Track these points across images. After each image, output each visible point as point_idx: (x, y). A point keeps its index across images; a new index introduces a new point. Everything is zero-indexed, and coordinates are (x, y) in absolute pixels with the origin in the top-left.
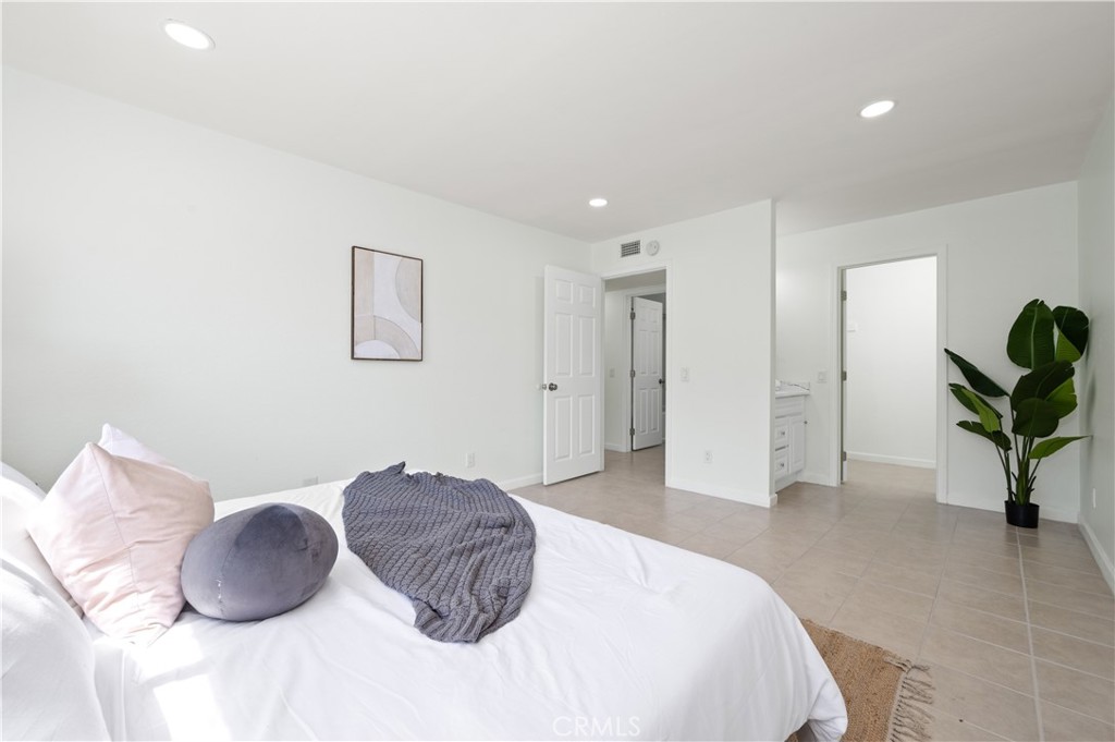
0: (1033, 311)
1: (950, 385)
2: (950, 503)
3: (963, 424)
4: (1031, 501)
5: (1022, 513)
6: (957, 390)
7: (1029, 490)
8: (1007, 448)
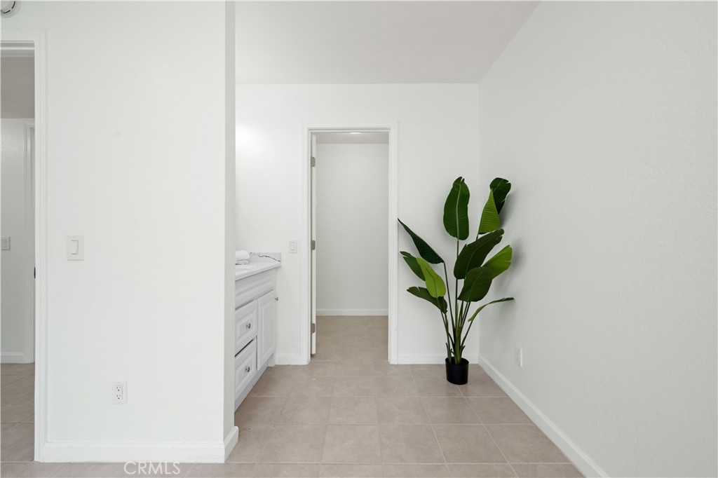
0: (459, 187)
1: (402, 253)
2: (400, 363)
3: (412, 290)
4: (463, 357)
5: (457, 371)
6: (407, 257)
7: (462, 348)
8: (444, 310)
